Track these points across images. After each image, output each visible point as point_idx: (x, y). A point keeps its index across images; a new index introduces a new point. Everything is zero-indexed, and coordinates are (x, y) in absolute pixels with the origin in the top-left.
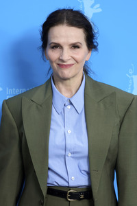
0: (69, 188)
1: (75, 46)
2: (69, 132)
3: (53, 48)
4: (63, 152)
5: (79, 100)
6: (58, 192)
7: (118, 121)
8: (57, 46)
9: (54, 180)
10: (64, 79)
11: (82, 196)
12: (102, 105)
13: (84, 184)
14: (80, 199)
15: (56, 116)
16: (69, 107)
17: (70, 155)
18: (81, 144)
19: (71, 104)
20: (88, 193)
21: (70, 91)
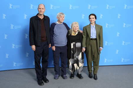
1: (93, 18)
2: (93, 31)
4: (92, 33)
5: (94, 26)
6: (92, 39)
8: (91, 18)
9: (91, 38)
10: (92, 23)
12: (97, 27)
20: (96, 39)
21: (93, 25)
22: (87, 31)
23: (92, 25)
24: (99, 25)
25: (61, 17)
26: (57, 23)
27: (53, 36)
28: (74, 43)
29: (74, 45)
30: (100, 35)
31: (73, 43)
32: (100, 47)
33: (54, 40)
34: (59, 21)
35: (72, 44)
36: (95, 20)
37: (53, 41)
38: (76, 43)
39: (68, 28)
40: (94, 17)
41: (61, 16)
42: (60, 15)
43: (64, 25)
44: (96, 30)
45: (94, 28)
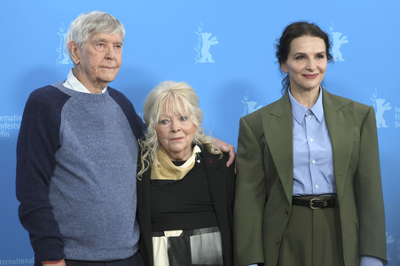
0: (312, 196)
1: (320, 56)
2: (312, 140)
3: (298, 59)
4: (307, 160)
5: (318, 109)
6: (301, 201)
7: (357, 130)
11: (326, 204)
12: (341, 114)
13: (327, 192)
14: (323, 207)
15: (297, 128)
16: (310, 117)
17: (314, 161)
18: (324, 150)
19: (312, 113)
20: (331, 202)
22: (263, 146)
23: (299, 105)
24: (352, 103)
25: (103, 43)
26: (74, 84)
27: (47, 182)
28: (177, 233)
29: (179, 252)
31: (168, 234)
32: (360, 255)
33: (57, 215)
35: (160, 246)
37: (55, 224)
38: (188, 231)
39: (138, 128)
42: (92, 31)
43: (113, 107)
44: (329, 134)
45: (314, 119)
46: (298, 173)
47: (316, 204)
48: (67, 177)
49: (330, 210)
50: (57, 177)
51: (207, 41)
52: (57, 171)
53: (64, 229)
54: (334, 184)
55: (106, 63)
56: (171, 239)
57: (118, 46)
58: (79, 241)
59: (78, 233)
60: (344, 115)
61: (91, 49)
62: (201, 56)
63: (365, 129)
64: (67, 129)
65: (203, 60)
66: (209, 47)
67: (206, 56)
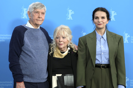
0: (101, 64)
1: (103, 18)
2: (102, 46)
3: (96, 18)
4: (100, 53)
5: (105, 36)
6: (98, 66)
7: (117, 44)
8: (97, 18)
9: (97, 62)
11: (106, 67)
12: (112, 38)
13: (106, 63)
14: (105, 68)
15: (98, 42)
16: (102, 39)
17: (103, 54)
19: (103, 38)
20: (108, 66)
21: (101, 33)
22: (86, 47)
23: (99, 35)
24: (116, 35)
25: (38, 12)
26: (29, 25)
27: (19, 57)
28: (60, 75)
29: (60, 81)
30: (118, 57)
31: (57, 75)
32: (118, 85)
33: (21, 67)
34: (31, 23)
36: (107, 22)
37: (21, 70)
38: (64, 75)
40: (104, 14)
41: (38, 10)
42: (35, 8)
44: (108, 45)
45: (103, 39)
46: (97, 57)
47: (103, 67)
48: (25, 55)
49: (107, 69)
50: (22, 55)
51: (71, 12)
52: (22, 53)
53: (24, 72)
54: (109, 61)
55: (38, 19)
56: (58, 77)
57: (43, 13)
58: (28, 76)
59: (28, 73)
60: (113, 38)
61: (34, 14)
62: (68, 17)
63: (120, 43)
64: (26, 39)
65: (69, 19)
66: (71, 15)
67: (70, 18)
